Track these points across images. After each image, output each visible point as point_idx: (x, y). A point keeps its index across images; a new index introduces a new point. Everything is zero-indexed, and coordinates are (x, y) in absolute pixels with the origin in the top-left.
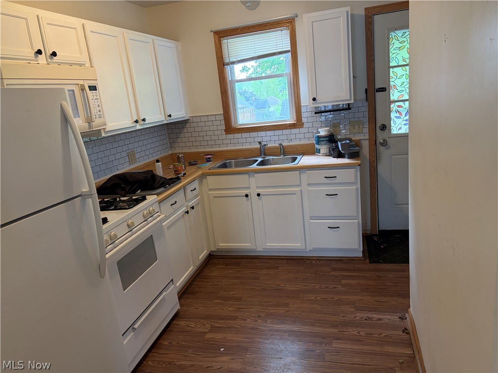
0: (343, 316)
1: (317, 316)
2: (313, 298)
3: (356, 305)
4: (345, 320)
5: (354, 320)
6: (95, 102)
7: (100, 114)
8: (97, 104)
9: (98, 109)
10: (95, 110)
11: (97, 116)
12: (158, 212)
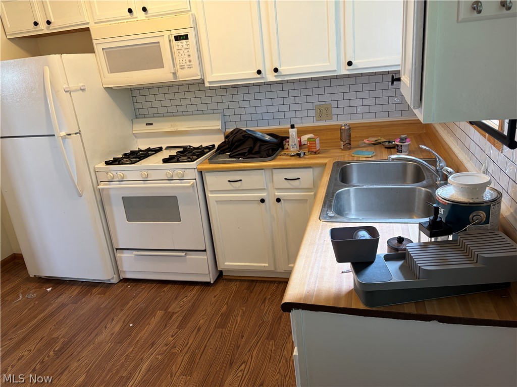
6: (184, 52)
7: (190, 64)
8: (187, 54)
9: (188, 59)
10: (184, 60)
11: (186, 67)
12: (195, 179)
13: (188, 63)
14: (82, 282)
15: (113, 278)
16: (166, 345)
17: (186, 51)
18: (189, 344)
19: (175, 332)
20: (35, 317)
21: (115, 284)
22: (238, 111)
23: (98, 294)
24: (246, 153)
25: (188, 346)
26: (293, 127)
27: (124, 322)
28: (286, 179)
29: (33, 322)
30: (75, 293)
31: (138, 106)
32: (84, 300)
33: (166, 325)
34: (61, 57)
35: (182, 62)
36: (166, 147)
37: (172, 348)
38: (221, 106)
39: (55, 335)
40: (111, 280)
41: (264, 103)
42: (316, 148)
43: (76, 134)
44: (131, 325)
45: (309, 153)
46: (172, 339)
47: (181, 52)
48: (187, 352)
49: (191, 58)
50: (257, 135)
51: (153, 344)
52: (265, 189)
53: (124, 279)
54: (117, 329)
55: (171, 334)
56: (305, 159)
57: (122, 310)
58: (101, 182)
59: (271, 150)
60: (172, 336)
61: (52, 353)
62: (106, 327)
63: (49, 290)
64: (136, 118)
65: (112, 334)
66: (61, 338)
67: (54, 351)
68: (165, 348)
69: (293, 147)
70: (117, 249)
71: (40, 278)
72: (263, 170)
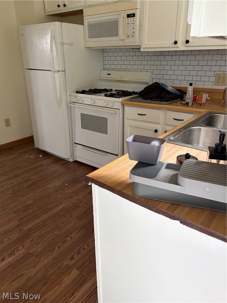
0: (33, 240)
1: (49, 227)
2: (73, 236)
3: (34, 257)
4: (28, 239)
5: (21, 244)
6: (131, 26)
7: (133, 34)
8: (132, 27)
9: (132, 30)
10: (130, 32)
11: (131, 36)
12: (119, 109)
13: (132, 34)
14: (57, 157)
15: (70, 158)
16: (77, 200)
17: (132, 25)
18: (89, 204)
19: (85, 195)
20: (28, 167)
21: (71, 162)
22: (162, 72)
23: (60, 165)
24: (154, 97)
25: (88, 204)
26: (191, 84)
27: (64, 182)
28: (174, 119)
29: (26, 169)
30: (51, 161)
31: (106, 62)
32: (53, 165)
33: (83, 190)
34: (61, 24)
35: (128, 33)
36: (115, 90)
37: (79, 203)
38: (152, 67)
39: (31, 178)
40: (69, 159)
41: (181, 68)
42: (202, 101)
43: (62, 71)
44: (67, 184)
45: (196, 104)
46: (82, 198)
47: (129, 25)
48: (85, 207)
49: (134, 30)
50: (168, 88)
51: (71, 197)
52: (159, 123)
53: (76, 161)
54: (59, 184)
55: (83, 195)
56: (192, 107)
57: (66, 176)
58: (72, 102)
59: (171, 98)
60: (83, 197)
61: (25, 185)
62: (54, 182)
63: (41, 156)
64: (104, 70)
65: (56, 186)
66: (33, 180)
67: (27, 185)
68: (76, 201)
69: (188, 99)
70: (75, 143)
71: (40, 150)
72: (161, 110)
